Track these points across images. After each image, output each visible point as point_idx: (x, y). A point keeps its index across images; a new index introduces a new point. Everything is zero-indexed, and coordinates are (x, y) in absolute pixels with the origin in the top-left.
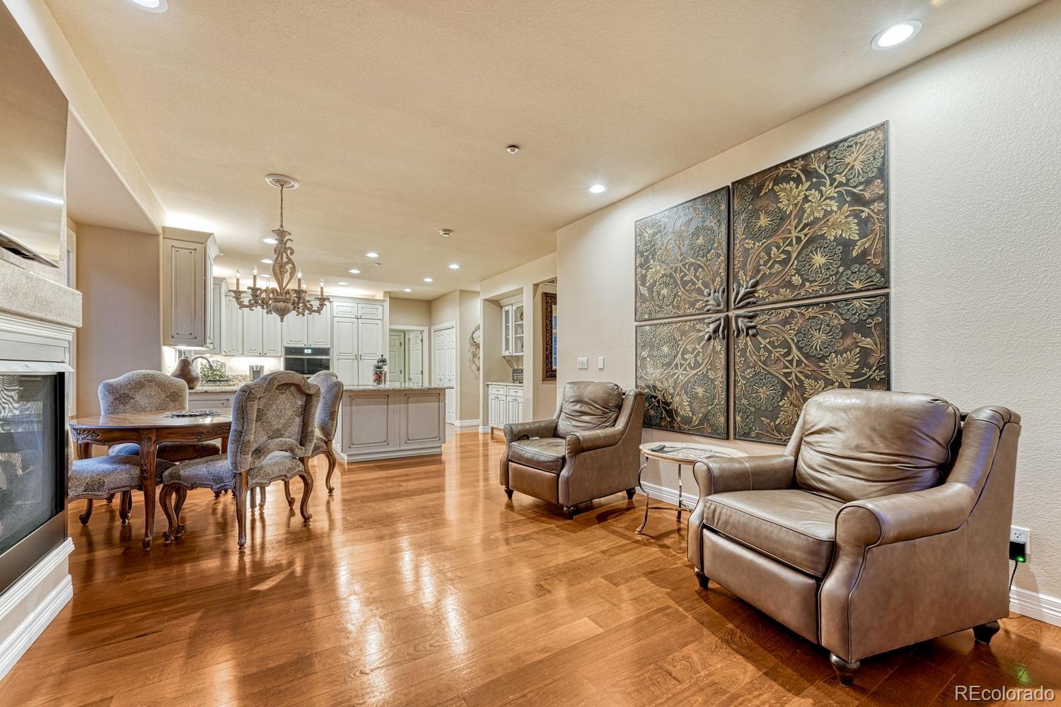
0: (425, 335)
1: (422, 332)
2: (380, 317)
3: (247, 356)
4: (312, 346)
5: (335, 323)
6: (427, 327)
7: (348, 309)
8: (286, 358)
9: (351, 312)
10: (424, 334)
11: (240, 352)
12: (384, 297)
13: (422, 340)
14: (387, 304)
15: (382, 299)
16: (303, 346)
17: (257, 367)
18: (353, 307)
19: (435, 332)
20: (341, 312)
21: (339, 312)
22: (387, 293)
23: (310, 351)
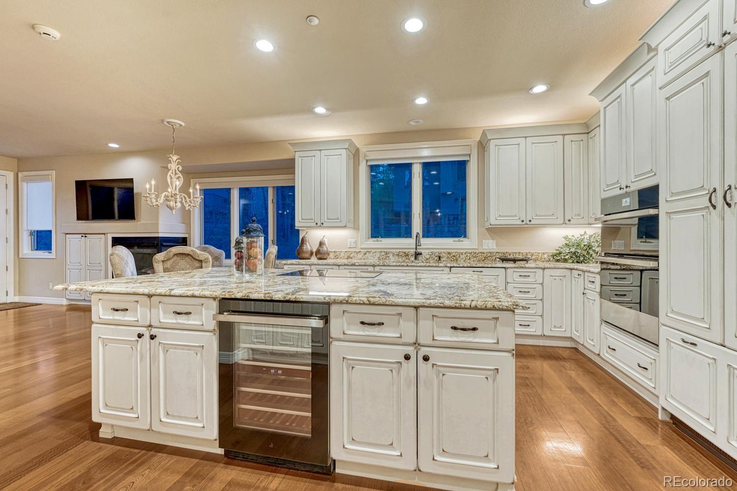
4: (633, 187)
5: (662, 104)
7: (694, 36)
9: (700, 42)
16: (620, 191)
18: (704, 19)
20: (675, 62)
21: (671, 65)
23: (628, 201)
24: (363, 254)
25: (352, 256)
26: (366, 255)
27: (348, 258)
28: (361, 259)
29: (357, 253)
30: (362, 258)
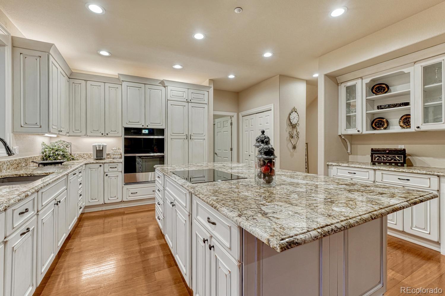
0: (234, 120)
1: (231, 117)
2: (206, 102)
3: (90, 136)
4: (149, 127)
5: (169, 105)
6: (236, 113)
7: (181, 94)
8: (125, 138)
9: (183, 97)
10: (233, 118)
11: (84, 132)
12: (210, 84)
13: (231, 124)
14: (211, 91)
15: (208, 86)
16: (141, 127)
17: (99, 146)
18: (184, 92)
19: (243, 116)
20: (174, 96)
21: (173, 96)
22: (212, 81)
23: (147, 131)
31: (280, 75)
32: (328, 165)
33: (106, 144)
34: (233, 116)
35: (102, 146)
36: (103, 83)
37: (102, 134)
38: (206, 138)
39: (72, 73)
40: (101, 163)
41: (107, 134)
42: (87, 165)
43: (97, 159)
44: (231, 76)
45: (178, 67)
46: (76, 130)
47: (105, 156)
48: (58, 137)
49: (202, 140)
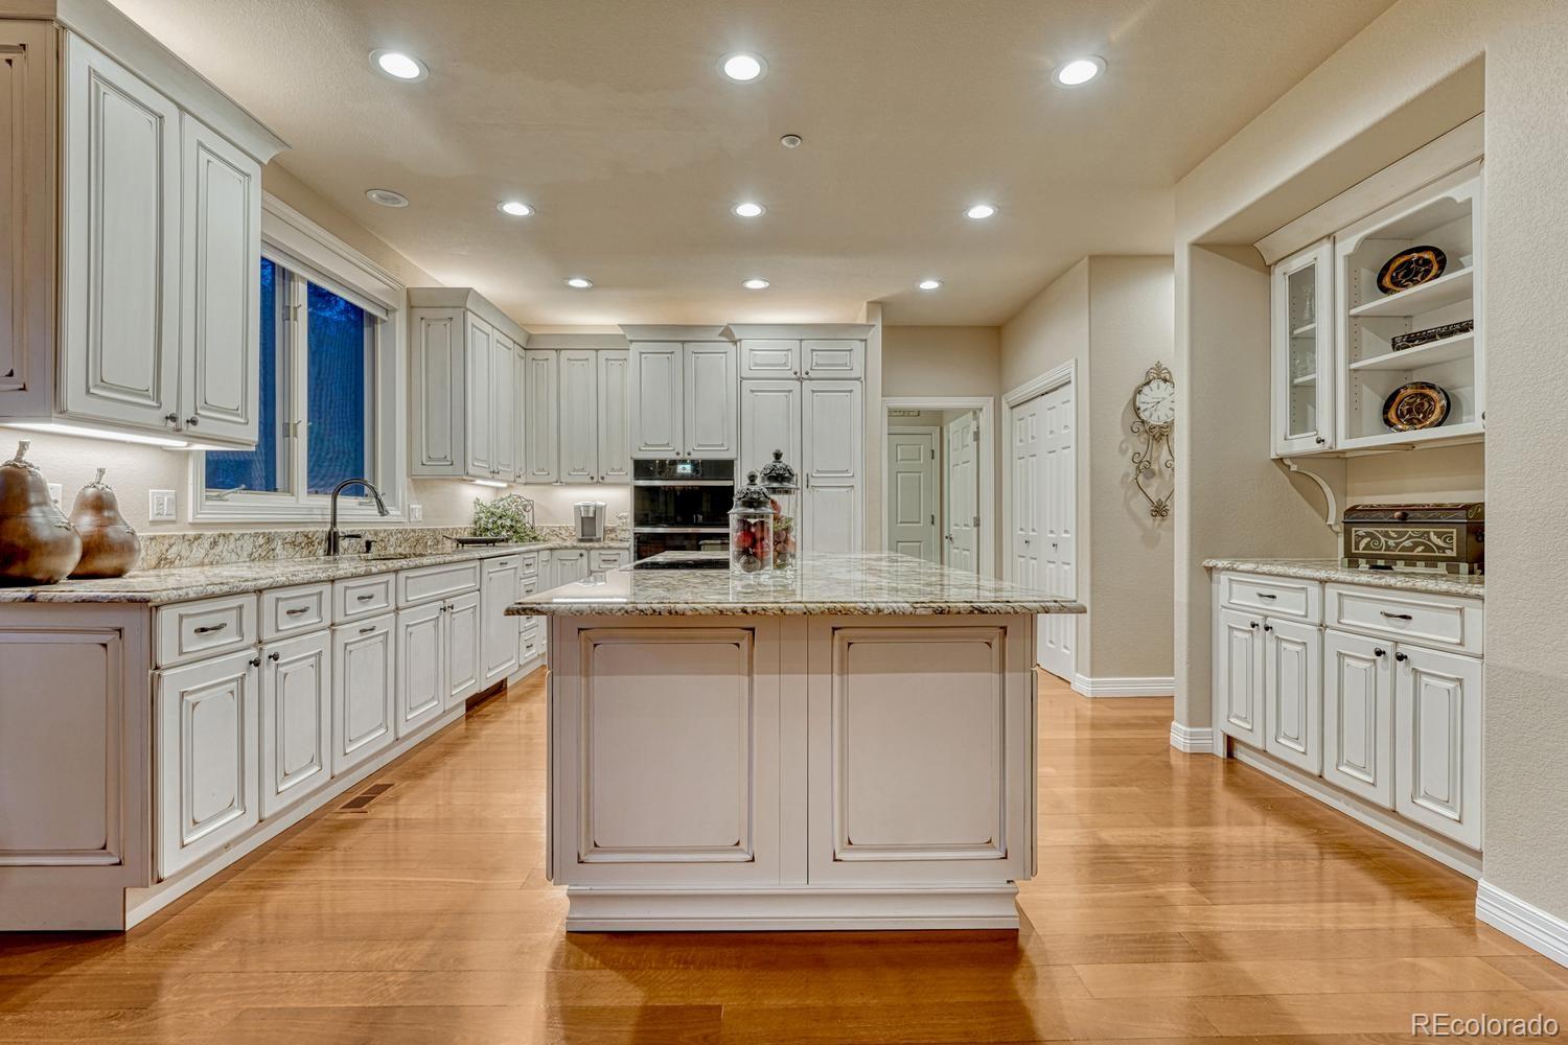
0: (986, 420)
1: (976, 412)
2: (858, 372)
3: (568, 484)
4: (696, 456)
5: (746, 393)
6: (990, 399)
7: (779, 357)
8: (636, 487)
9: (785, 364)
10: (982, 417)
11: (555, 476)
12: (869, 315)
13: (977, 436)
14: (876, 336)
15: (864, 322)
16: (673, 455)
17: (587, 507)
18: (788, 350)
19: (1012, 408)
20: (761, 365)
21: (756, 365)
22: (876, 305)
23: (688, 469)
24: (207, 546)
25: (172, 554)
26: (218, 550)
27: (162, 562)
28: (202, 564)
29: (191, 542)
30: (206, 561)
31: (1092, 258)
32: (1210, 570)
33: (604, 504)
34: (981, 409)
35: (592, 509)
36: (594, 352)
37: (592, 478)
38: (857, 482)
39: (530, 338)
40: (582, 548)
41: (603, 478)
42: (556, 553)
43: (581, 540)
44: (929, 285)
45: (755, 284)
46: (539, 470)
47: (599, 534)
48: (509, 487)
49: (846, 490)
